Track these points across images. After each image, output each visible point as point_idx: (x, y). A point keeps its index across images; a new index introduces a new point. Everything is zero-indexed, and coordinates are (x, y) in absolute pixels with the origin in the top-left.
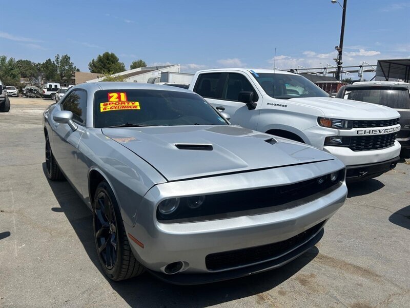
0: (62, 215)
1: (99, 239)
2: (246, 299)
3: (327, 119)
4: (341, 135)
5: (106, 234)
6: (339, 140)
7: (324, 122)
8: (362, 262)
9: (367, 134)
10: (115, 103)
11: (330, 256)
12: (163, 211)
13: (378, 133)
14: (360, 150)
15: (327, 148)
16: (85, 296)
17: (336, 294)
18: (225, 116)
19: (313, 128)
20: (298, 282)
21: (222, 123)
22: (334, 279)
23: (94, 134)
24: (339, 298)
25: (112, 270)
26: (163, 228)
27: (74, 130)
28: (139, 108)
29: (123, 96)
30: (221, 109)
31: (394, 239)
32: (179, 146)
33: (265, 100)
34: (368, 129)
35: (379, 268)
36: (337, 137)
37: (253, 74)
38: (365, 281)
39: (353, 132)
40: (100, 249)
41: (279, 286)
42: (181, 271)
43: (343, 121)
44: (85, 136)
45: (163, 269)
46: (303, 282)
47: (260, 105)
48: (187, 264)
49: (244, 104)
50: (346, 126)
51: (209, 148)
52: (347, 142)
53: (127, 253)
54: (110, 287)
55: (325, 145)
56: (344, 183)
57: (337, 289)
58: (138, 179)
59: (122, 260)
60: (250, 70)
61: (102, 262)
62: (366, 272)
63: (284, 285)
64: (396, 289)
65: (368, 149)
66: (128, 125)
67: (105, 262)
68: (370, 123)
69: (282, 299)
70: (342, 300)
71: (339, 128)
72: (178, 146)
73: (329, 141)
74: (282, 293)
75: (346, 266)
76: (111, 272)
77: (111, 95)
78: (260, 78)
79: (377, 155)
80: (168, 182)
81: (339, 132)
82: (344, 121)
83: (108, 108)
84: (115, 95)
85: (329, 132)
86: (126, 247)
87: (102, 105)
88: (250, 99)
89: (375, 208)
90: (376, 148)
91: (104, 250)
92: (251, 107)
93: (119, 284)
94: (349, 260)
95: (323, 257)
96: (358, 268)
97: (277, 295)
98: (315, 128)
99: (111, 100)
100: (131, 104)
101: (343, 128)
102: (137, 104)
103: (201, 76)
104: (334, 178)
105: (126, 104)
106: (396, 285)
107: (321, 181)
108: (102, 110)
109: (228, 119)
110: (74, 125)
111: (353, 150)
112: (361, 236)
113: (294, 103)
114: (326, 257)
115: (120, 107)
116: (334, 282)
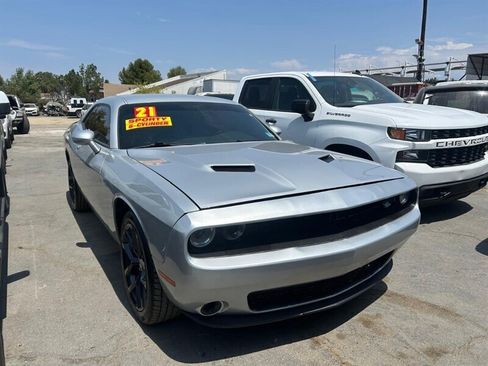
0: (88, 251)
1: (128, 278)
2: (298, 343)
3: (399, 129)
4: (417, 148)
5: (135, 271)
6: (415, 155)
7: (395, 133)
8: (440, 299)
9: (449, 146)
10: (142, 120)
11: (401, 293)
12: (196, 244)
13: (463, 145)
14: (441, 166)
15: (399, 164)
16: (114, 341)
17: (405, 337)
18: (275, 130)
19: (382, 141)
20: (360, 324)
21: (271, 139)
22: (405, 320)
23: (120, 156)
24: (409, 341)
25: (142, 312)
26: (196, 262)
27: (97, 153)
28: (170, 124)
29: (152, 110)
30: (271, 121)
31: (481, 271)
32: (216, 168)
33: (323, 109)
34: (450, 140)
35: (460, 306)
36: (413, 151)
37: (309, 78)
38: (443, 322)
39: (432, 144)
40: (129, 289)
41: (338, 328)
42: (220, 312)
43: (419, 131)
44: (108, 159)
45: (199, 310)
46: (367, 323)
47: (318, 115)
48: (226, 304)
49: (299, 115)
50: (423, 137)
51: (251, 169)
52: (425, 157)
53: (158, 292)
54: (142, 331)
55: (397, 161)
56: (417, 207)
57: (407, 331)
58: (169, 208)
59: (153, 300)
60: (305, 73)
61: (132, 303)
62: (445, 312)
63: (344, 327)
64: (479, 331)
65: (451, 164)
66: (157, 145)
67: (135, 303)
68: (452, 133)
69: (341, 343)
70: (413, 344)
71: (414, 140)
72: (214, 168)
73: (401, 156)
74: (341, 337)
75: (419, 304)
76: (141, 314)
77: (138, 109)
78: (318, 82)
79: (462, 171)
80: (201, 209)
81: (414, 145)
82: (421, 131)
83: (135, 126)
84: (143, 110)
85: (402, 145)
86: (156, 286)
87: (127, 121)
88: (306, 108)
89: (459, 235)
90: (461, 163)
91: (134, 290)
92: (308, 118)
93: (151, 328)
94: (423, 297)
95: (392, 294)
96: (434, 307)
97: (335, 338)
98: (384, 140)
99: (138, 116)
100: (161, 120)
101: (420, 140)
102: (168, 119)
103: (248, 83)
104: (404, 201)
105: (156, 120)
106: (479, 326)
107: (387, 205)
108: (127, 128)
109: (279, 134)
110: (97, 147)
111: (432, 166)
112: (441, 269)
113: (360, 112)
114: (396, 294)
115: (148, 124)
116: (404, 323)
